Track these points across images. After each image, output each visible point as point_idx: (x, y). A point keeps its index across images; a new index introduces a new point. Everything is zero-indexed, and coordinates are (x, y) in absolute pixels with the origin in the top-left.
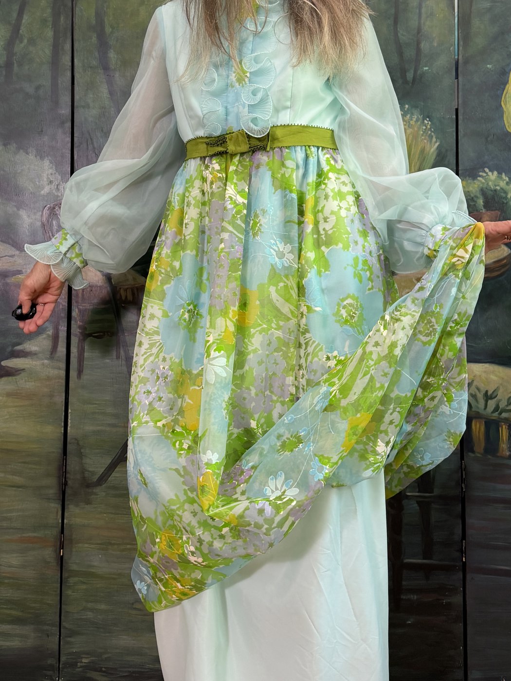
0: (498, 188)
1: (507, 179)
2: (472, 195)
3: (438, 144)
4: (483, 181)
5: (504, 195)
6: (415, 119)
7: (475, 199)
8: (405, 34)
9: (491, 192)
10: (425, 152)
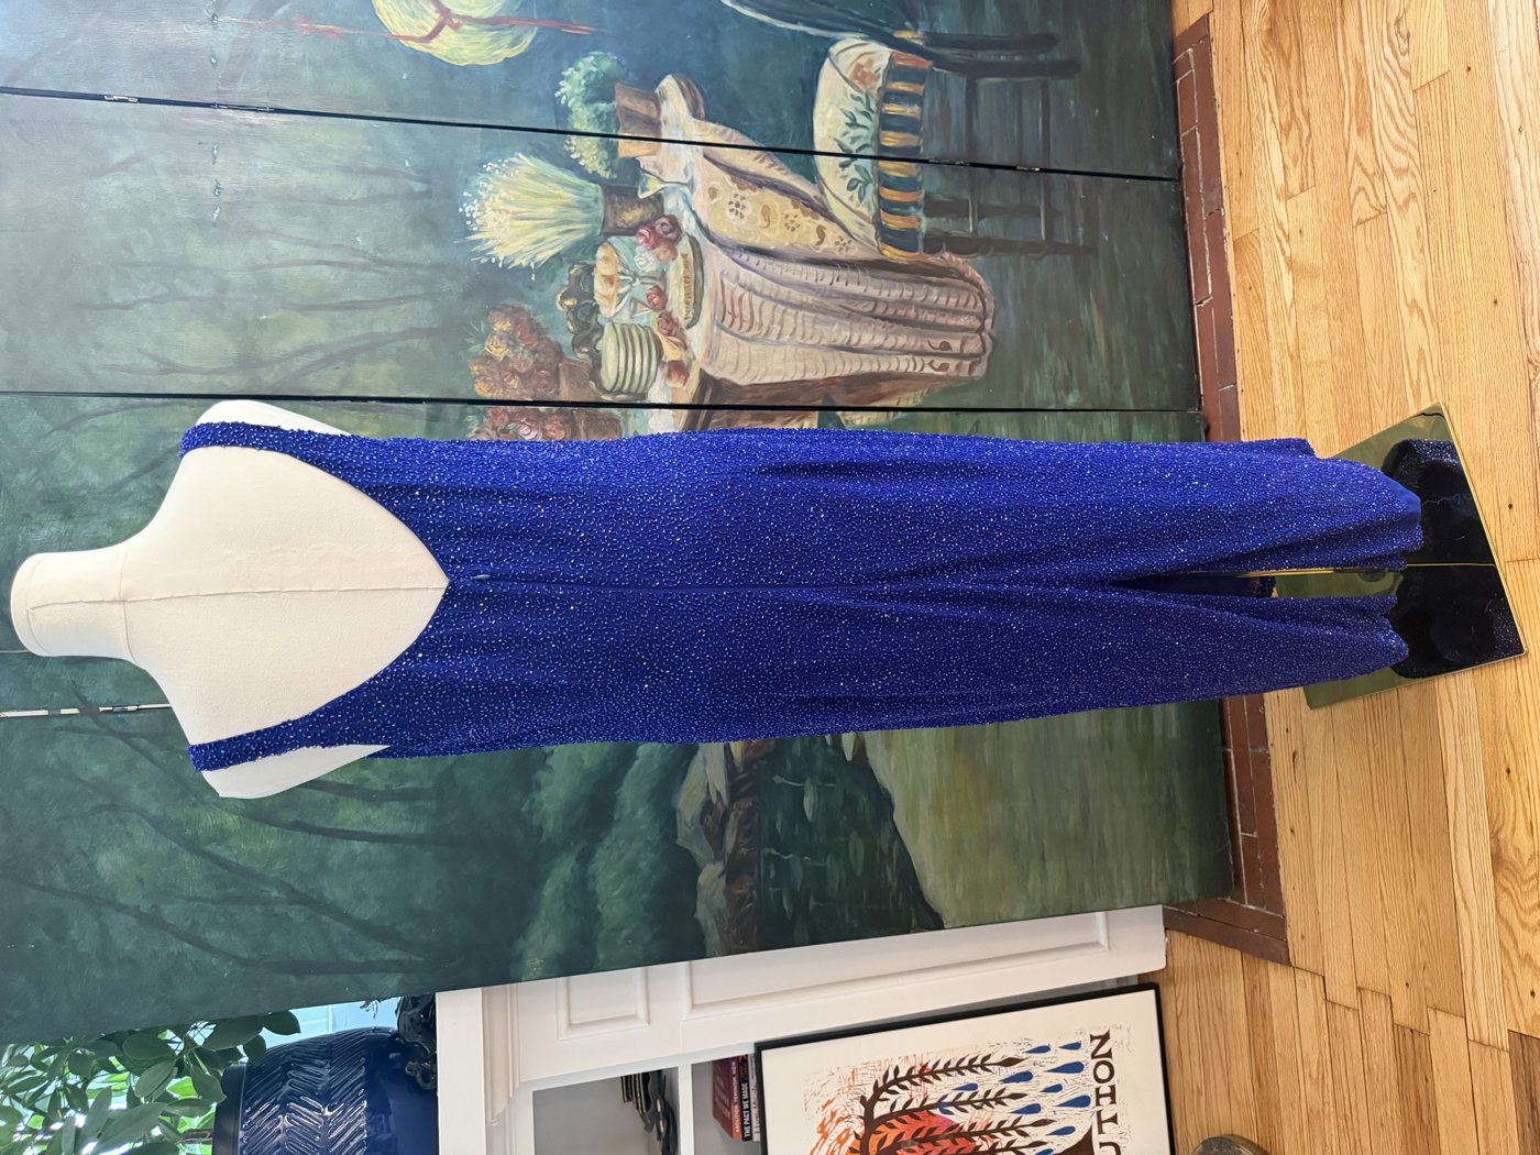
0: (583, 82)
1: (571, 69)
2: (594, 116)
3: (520, 155)
4: (573, 100)
5: (592, 77)
6: (486, 185)
7: (598, 113)
8: (352, 190)
9: (590, 91)
10: (533, 172)
